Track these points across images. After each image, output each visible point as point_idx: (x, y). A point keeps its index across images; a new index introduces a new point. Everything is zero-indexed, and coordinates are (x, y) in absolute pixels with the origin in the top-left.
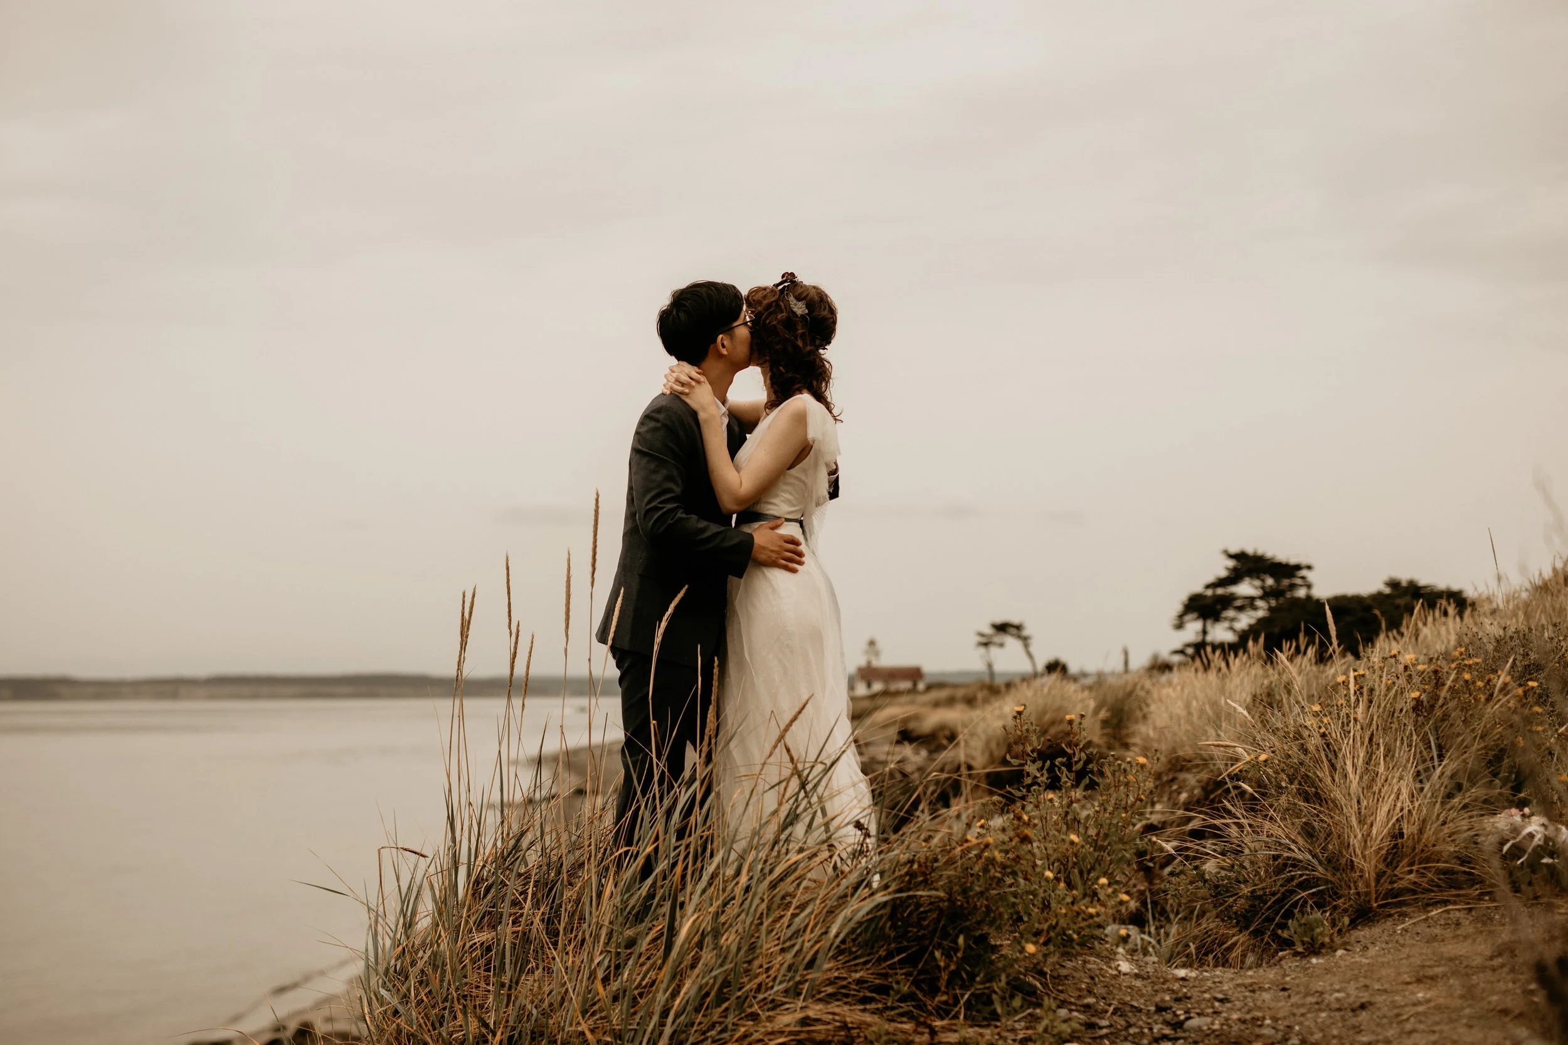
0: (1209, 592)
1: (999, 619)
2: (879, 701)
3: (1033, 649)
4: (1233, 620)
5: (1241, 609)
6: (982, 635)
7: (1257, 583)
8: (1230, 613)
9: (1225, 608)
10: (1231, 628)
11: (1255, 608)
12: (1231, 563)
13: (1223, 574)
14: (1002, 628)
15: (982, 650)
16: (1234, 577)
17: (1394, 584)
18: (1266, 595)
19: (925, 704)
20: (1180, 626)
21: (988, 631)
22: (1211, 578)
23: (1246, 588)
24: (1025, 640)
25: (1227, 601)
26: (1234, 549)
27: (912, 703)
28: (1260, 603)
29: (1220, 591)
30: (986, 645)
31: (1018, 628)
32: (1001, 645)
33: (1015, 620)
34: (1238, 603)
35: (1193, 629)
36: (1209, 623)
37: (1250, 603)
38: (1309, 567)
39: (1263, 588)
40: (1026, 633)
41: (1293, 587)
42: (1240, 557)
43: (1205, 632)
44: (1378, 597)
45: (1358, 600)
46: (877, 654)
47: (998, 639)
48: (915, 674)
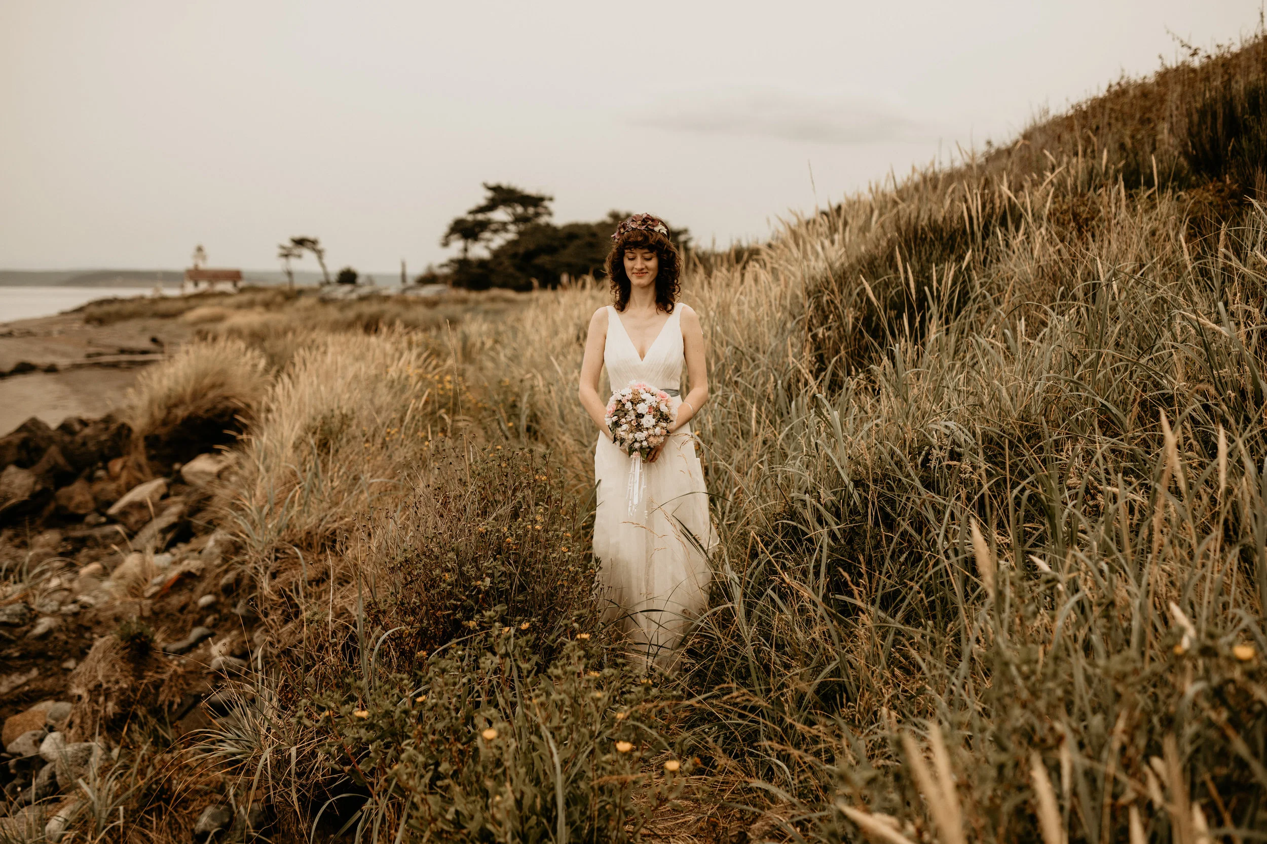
0: (470, 218)
1: (298, 235)
2: (193, 302)
3: (326, 260)
4: (489, 240)
5: (496, 231)
6: (283, 247)
7: (509, 210)
8: (487, 235)
9: (482, 231)
10: (487, 247)
11: (506, 230)
12: (490, 194)
13: (482, 202)
14: (300, 242)
15: (283, 260)
16: (491, 206)
17: (615, 216)
18: (518, 220)
19: (229, 306)
20: (446, 244)
21: (288, 244)
22: (472, 206)
23: (501, 215)
24: (319, 253)
25: (484, 226)
26: (492, 183)
27: (220, 304)
28: (512, 228)
29: (480, 217)
30: (286, 256)
31: (314, 242)
32: (300, 256)
33: (311, 235)
34: (493, 227)
35: (456, 248)
36: (470, 241)
37: (504, 227)
38: (551, 199)
39: (514, 214)
40: (320, 246)
41: (537, 215)
42: (497, 189)
43: (466, 250)
44: (603, 225)
45: (587, 227)
46: (204, 258)
47: (297, 251)
48: (235, 276)
